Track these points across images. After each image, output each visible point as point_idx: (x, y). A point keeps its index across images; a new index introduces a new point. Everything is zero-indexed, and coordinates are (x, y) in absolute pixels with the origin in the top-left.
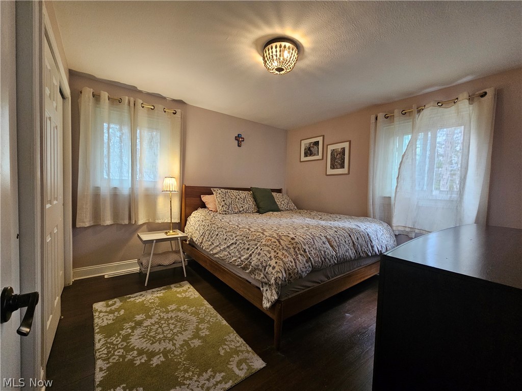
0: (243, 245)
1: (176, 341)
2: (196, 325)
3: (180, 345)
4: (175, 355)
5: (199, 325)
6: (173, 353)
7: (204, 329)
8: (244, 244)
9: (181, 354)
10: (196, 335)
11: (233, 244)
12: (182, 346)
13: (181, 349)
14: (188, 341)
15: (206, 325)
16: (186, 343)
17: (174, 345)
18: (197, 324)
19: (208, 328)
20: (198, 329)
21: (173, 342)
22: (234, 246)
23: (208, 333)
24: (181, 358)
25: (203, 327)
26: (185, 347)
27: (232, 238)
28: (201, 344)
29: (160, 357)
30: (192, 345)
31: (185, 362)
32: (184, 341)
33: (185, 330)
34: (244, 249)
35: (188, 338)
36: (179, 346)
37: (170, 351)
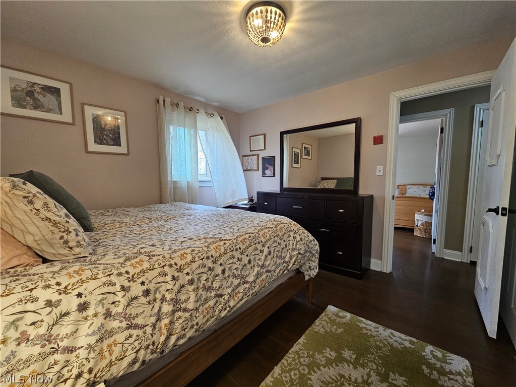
0: (279, 246)
1: (363, 376)
2: (325, 367)
3: (364, 369)
4: (377, 366)
5: (322, 365)
6: (378, 369)
7: (325, 356)
8: (280, 244)
9: (371, 361)
10: (340, 360)
11: (266, 256)
12: (363, 366)
13: (367, 364)
14: (352, 363)
15: (317, 356)
16: (356, 364)
17: (369, 375)
18: (321, 368)
19: (320, 352)
20: (329, 363)
21: (368, 379)
22: (269, 257)
23: (328, 350)
24: (375, 359)
25: (322, 359)
26: (361, 361)
27: (258, 252)
28: (346, 349)
29: (393, 380)
30: (354, 356)
31: (375, 353)
32: (355, 368)
33: (342, 376)
34: (283, 248)
35: (349, 366)
36: (366, 369)
37: (379, 374)
